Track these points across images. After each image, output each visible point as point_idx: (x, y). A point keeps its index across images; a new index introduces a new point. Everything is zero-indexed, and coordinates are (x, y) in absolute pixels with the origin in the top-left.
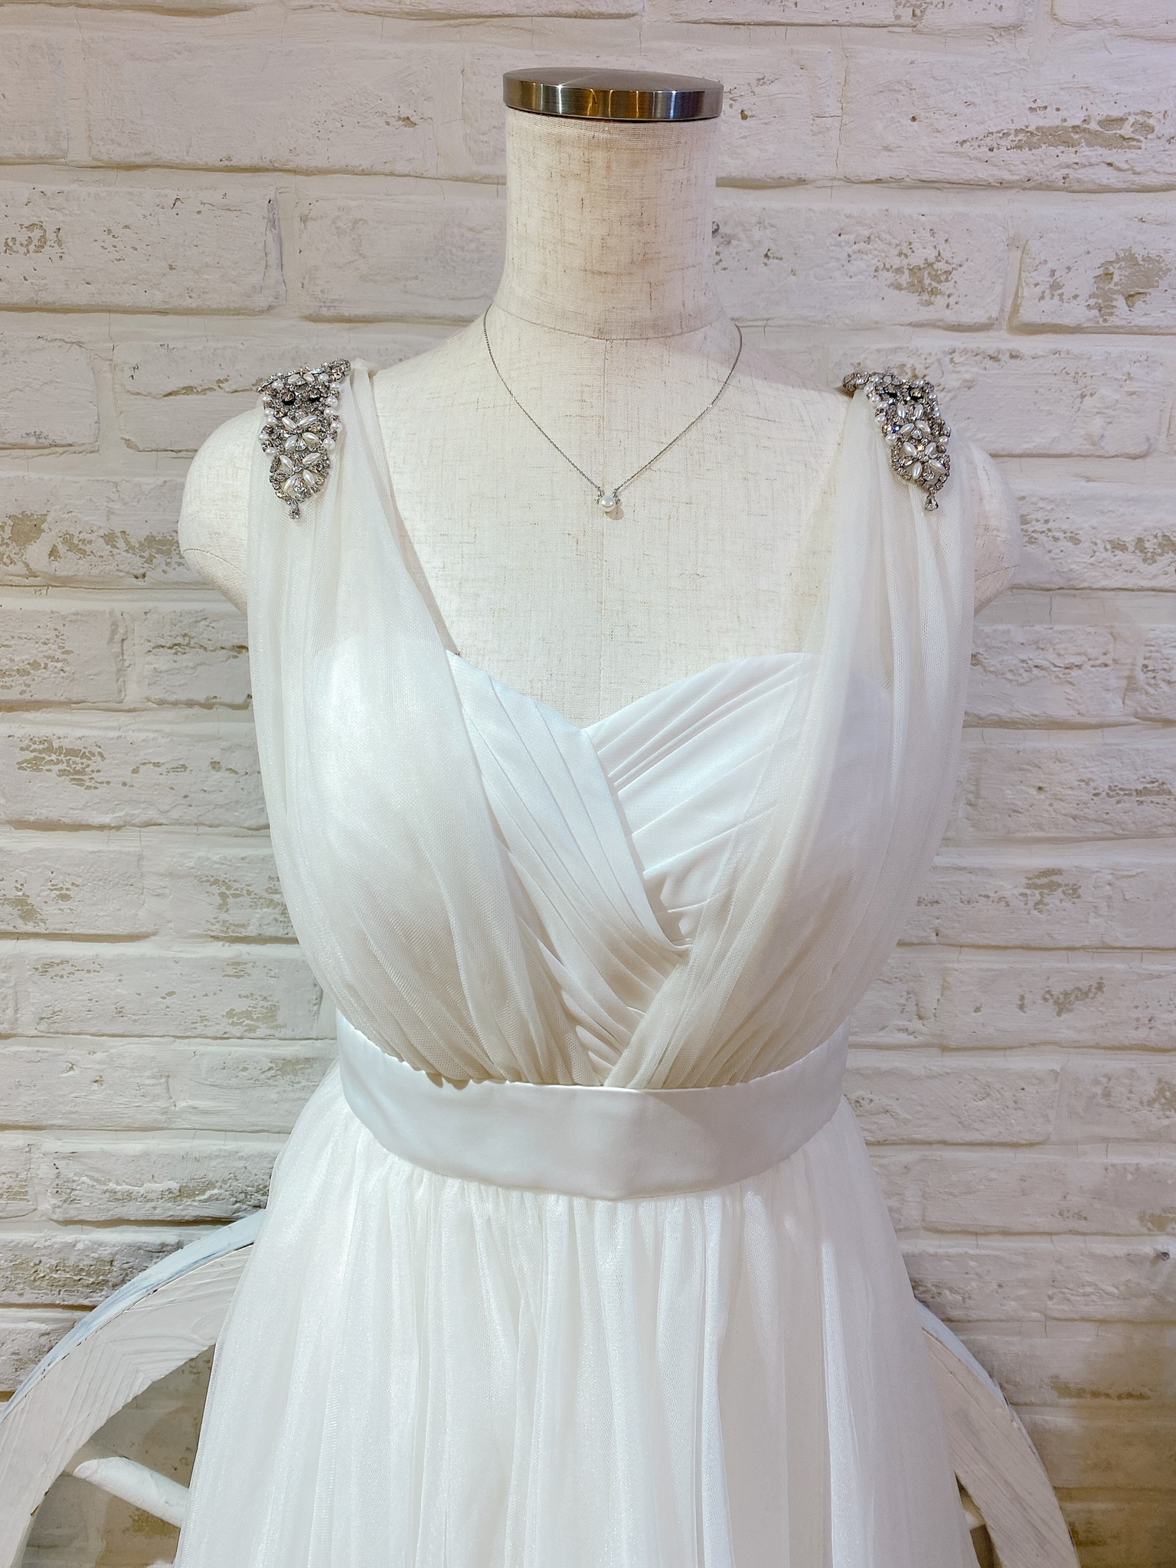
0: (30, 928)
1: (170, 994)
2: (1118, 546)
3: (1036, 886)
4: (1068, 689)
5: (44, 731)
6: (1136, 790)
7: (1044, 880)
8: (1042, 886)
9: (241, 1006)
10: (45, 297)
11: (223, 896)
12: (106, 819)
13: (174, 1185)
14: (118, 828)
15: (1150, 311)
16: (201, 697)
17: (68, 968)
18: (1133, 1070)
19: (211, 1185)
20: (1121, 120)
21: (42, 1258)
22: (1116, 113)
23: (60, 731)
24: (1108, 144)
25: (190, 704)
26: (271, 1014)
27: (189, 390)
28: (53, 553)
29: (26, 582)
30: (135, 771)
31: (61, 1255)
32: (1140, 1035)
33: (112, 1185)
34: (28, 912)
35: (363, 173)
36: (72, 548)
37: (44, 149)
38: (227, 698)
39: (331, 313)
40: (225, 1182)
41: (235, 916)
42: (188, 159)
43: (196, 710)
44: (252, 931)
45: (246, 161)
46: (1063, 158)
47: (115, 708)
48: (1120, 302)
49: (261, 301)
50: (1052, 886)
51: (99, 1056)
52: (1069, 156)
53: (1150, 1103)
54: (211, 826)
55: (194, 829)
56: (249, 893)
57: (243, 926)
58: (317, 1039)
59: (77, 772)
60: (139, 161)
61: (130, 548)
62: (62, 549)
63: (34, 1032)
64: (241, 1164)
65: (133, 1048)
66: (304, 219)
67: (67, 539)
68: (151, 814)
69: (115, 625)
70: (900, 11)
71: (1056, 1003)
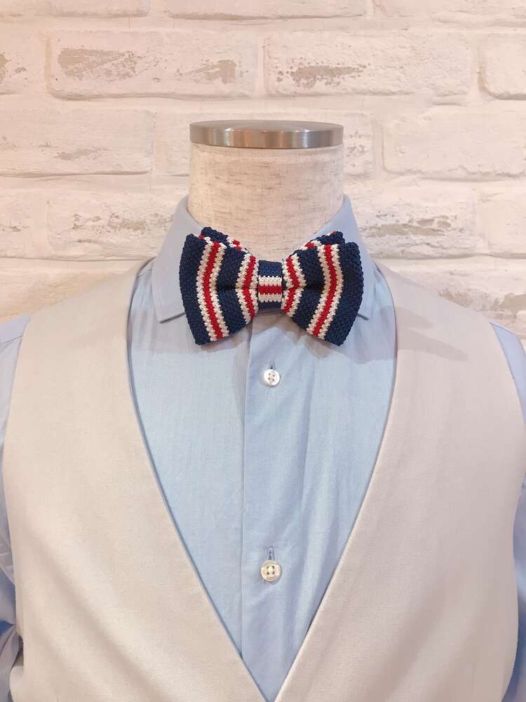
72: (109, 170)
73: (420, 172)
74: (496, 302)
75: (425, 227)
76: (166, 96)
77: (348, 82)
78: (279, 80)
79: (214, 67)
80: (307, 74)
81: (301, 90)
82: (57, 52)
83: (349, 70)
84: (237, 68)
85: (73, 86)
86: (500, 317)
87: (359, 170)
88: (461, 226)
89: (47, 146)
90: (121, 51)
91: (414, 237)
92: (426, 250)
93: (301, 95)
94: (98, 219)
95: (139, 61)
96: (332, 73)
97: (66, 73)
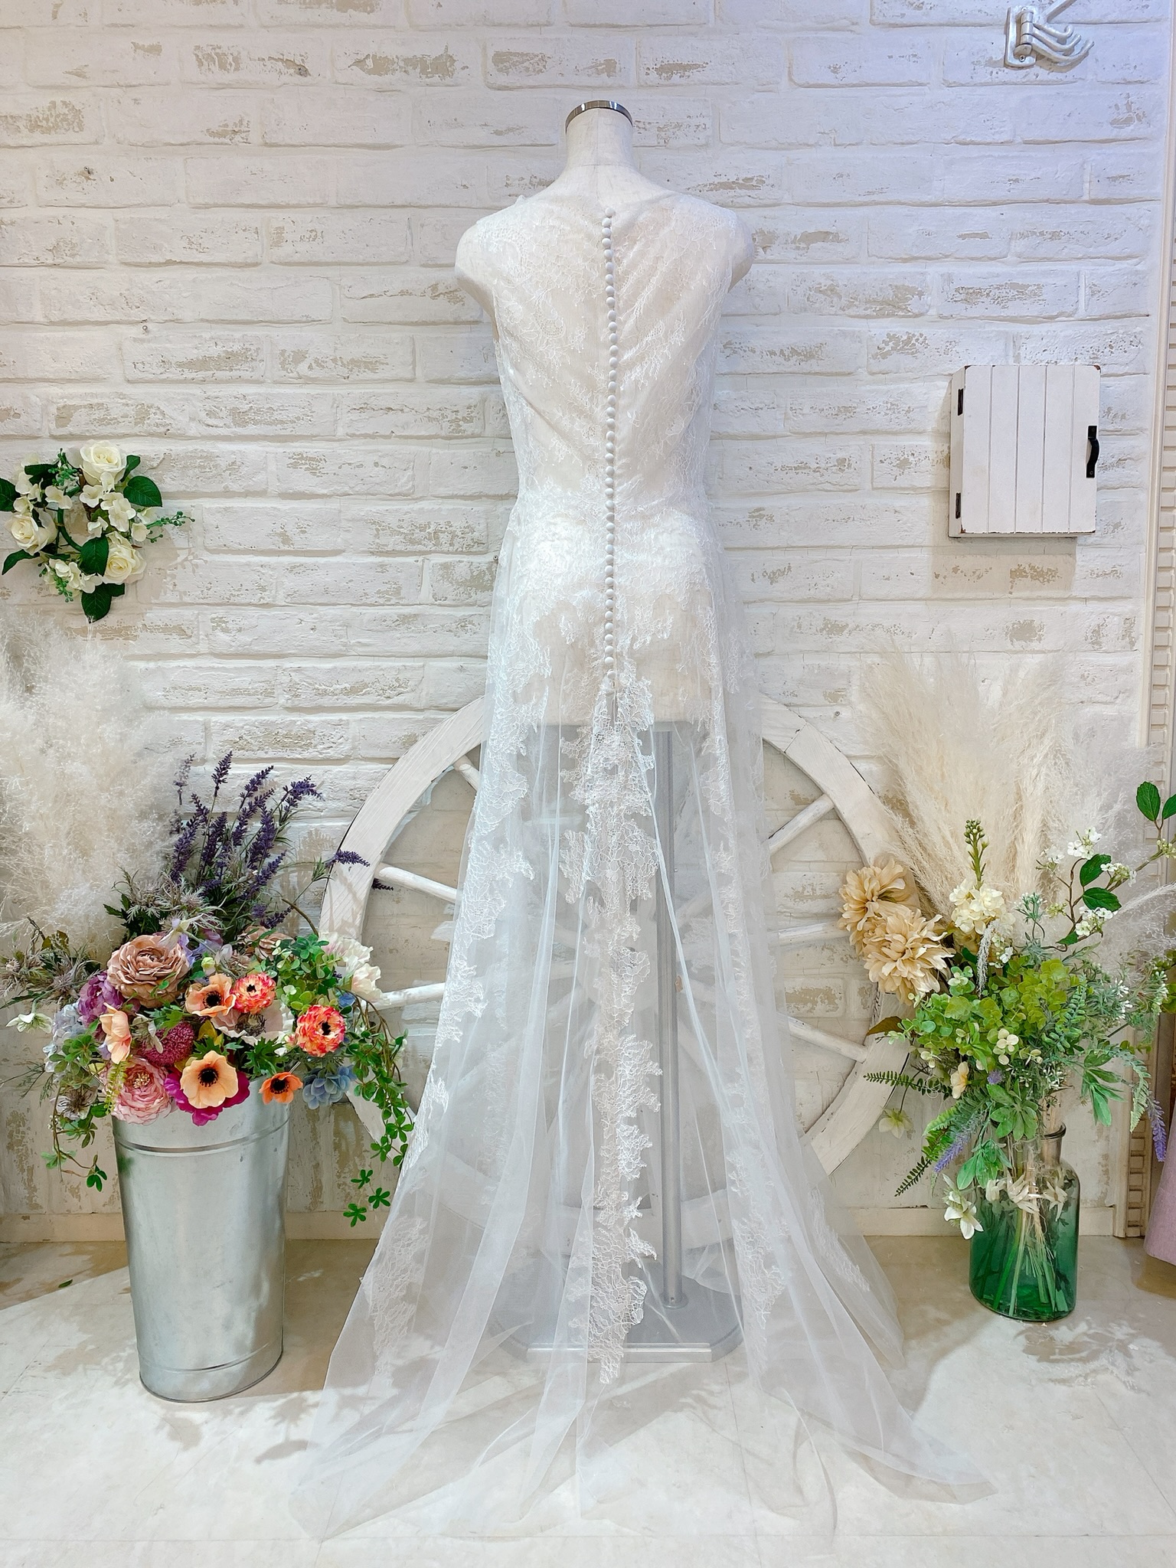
0: (286, 548)
1: (350, 581)
2: (772, 353)
3: (754, 517)
4: (758, 419)
5: (299, 450)
6: (796, 468)
7: (757, 514)
8: (757, 516)
9: (384, 588)
10: (315, 259)
11: (377, 530)
12: (325, 491)
13: (347, 685)
14: (330, 496)
15: (774, 253)
16: (371, 432)
17: (303, 569)
18: (811, 613)
19: (366, 686)
20: (752, 179)
21: (280, 730)
22: (749, 176)
23: (306, 450)
24: (747, 188)
25: (366, 436)
26: (398, 592)
27: (372, 296)
28: (310, 367)
29: (296, 381)
30: (340, 468)
31: (289, 728)
32: (812, 592)
33: (317, 686)
34: (286, 540)
35: (447, 207)
36: (319, 364)
37: (319, 201)
38: (382, 432)
39: (433, 263)
40: (373, 683)
41: (382, 541)
42: (377, 203)
43: (368, 440)
44: (389, 548)
45: (399, 202)
46: (730, 194)
47: (331, 439)
48: (761, 250)
49: (404, 259)
50: (761, 517)
51: (315, 615)
52: (732, 193)
53: (822, 630)
54: (372, 495)
55: (364, 497)
56: (389, 528)
57: (386, 545)
58: (420, 604)
59: (314, 469)
60: (357, 204)
61: (343, 365)
62: (314, 365)
63: (284, 604)
64: (382, 672)
65: (331, 611)
66: (422, 226)
67: (316, 361)
68: (346, 489)
69: (335, 399)
70: (659, 140)
71: (769, 577)
72: (528, 143)
73: (745, 143)
74: (795, 237)
75: (747, 184)
76: (567, 87)
77: (696, 76)
78: (647, 74)
79: (601, 65)
80: (667, 69)
81: (662, 82)
82: (491, 53)
83: (696, 66)
84: (617, 65)
85: (502, 79)
86: (798, 248)
87: (703, 141)
88: (772, 182)
89: (486, 125)
90: (536, 53)
91: (738, 190)
92: (748, 201)
93: (662, 86)
94: (523, 179)
95: (548, 60)
96: (684, 68)
97: (498, 70)
